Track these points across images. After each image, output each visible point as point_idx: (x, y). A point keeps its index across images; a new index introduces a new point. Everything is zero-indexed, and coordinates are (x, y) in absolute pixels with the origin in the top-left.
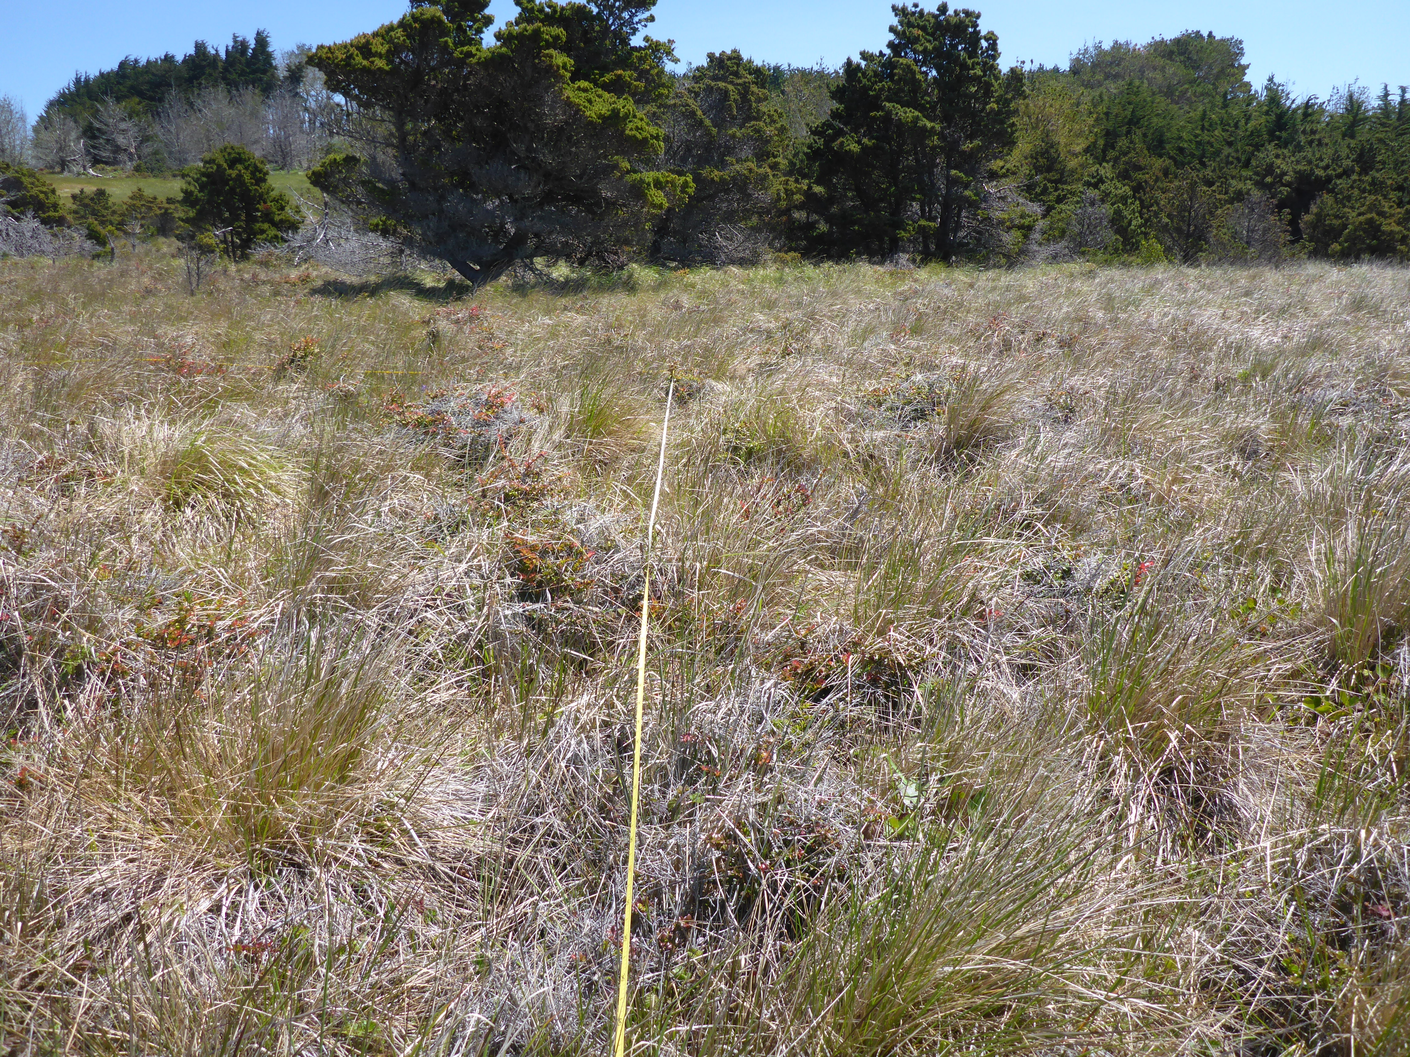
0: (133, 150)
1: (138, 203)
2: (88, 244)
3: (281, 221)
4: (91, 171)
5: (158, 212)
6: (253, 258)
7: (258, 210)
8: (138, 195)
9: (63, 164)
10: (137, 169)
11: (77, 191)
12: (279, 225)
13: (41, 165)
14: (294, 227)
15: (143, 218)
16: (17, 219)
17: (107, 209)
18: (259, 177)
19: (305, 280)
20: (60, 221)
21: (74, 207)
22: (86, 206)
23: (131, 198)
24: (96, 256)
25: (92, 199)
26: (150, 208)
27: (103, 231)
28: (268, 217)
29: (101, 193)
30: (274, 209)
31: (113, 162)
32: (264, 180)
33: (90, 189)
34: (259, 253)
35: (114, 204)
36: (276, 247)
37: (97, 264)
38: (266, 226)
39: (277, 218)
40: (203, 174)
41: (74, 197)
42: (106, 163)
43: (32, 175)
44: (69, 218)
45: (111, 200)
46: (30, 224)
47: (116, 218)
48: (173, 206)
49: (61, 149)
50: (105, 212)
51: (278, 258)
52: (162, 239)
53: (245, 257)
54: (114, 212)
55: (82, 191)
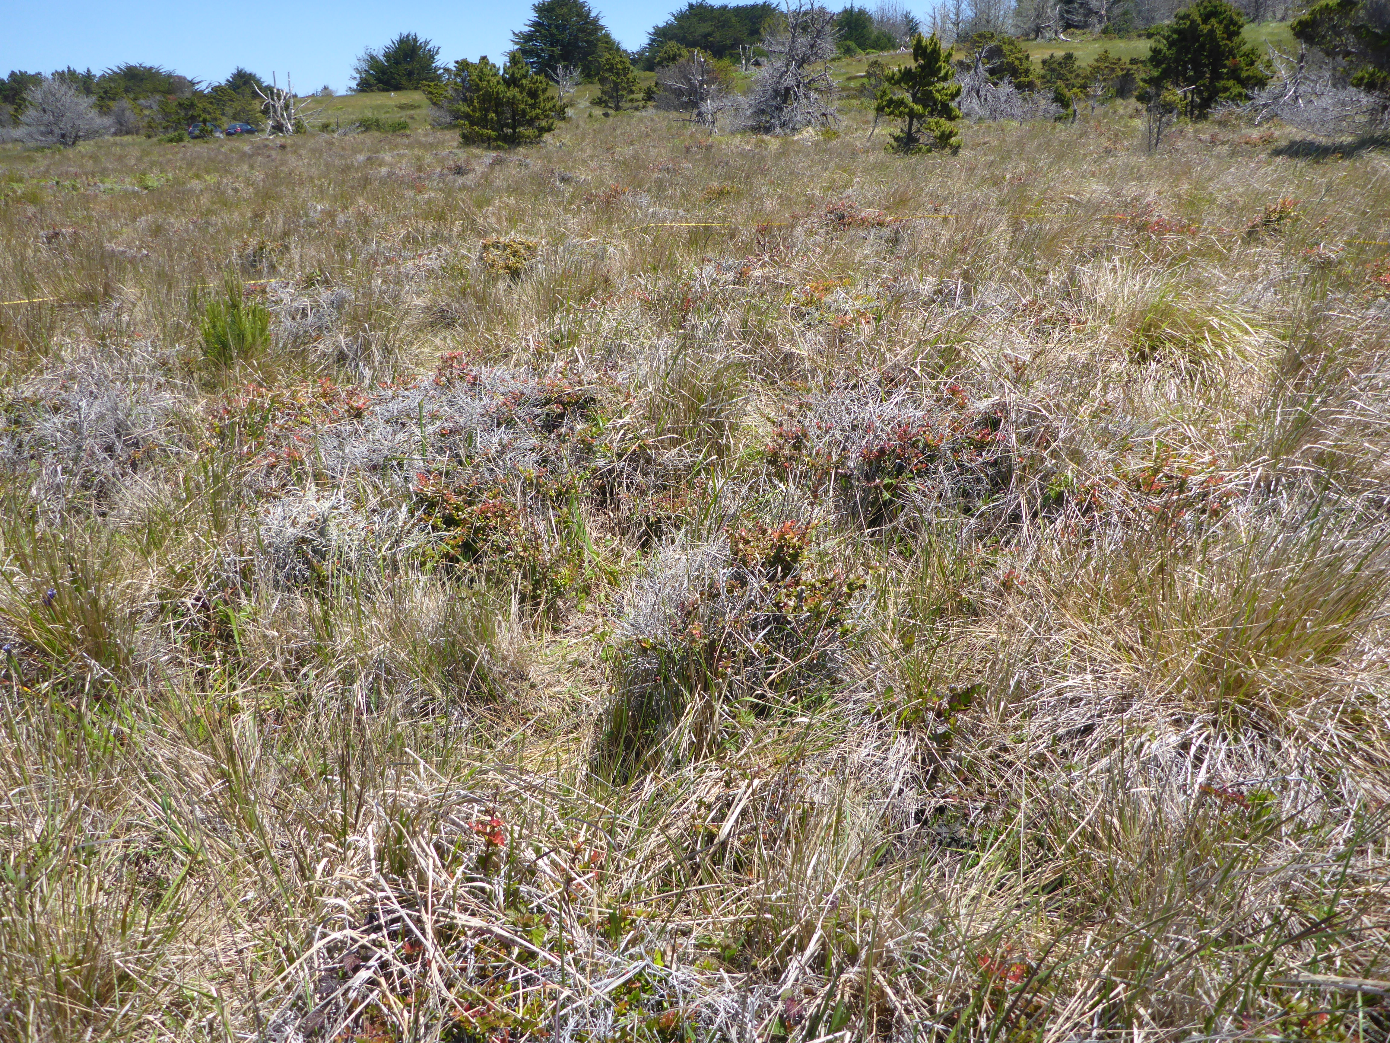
0: (1104, 12)
1: (1103, 65)
2: (1053, 107)
3: (1249, 78)
4: (1062, 36)
5: (1120, 73)
6: (1211, 118)
7: (1225, 67)
8: (1104, 57)
9: (1038, 31)
10: (1105, 31)
11: (1047, 56)
12: (1244, 83)
13: (1019, 34)
14: (1261, 83)
15: (1105, 80)
16: (995, 84)
17: (1071, 72)
18: (1232, 29)
19: (1267, 140)
20: (1030, 86)
21: (1042, 72)
22: (1053, 70)
23: (1097, 61)
24: (1059, 119)
25: (1060, 64)
26: (1113, 70)
27: (1068, 94)
28: (1234, 74)
29: (1069, 57)
30: (1243, 65)
31: (1083, 26)
32: (1237, 33)
33: (1059, 54)
34: (1218, 112)
35: (1079, 67)
36: (1238, 105)
37: (1060, 126)
38: (1231, 83)
39: (1244, 75)
40: (1175, 31)
41: (1044, 62)
42: (1077, 27)
43: (1011, 43)
44: (1038, 82)
45: (1077, 63)
46: (1005, 88)
47: (1080, 81)
48: (1135, 67)
49: (1038, 16)
50: (1069, 76)
51: (1239, 117)
52: (1119, 101)
53: (1203, 116)
54: (1078, 76)
55: (1052, 56)
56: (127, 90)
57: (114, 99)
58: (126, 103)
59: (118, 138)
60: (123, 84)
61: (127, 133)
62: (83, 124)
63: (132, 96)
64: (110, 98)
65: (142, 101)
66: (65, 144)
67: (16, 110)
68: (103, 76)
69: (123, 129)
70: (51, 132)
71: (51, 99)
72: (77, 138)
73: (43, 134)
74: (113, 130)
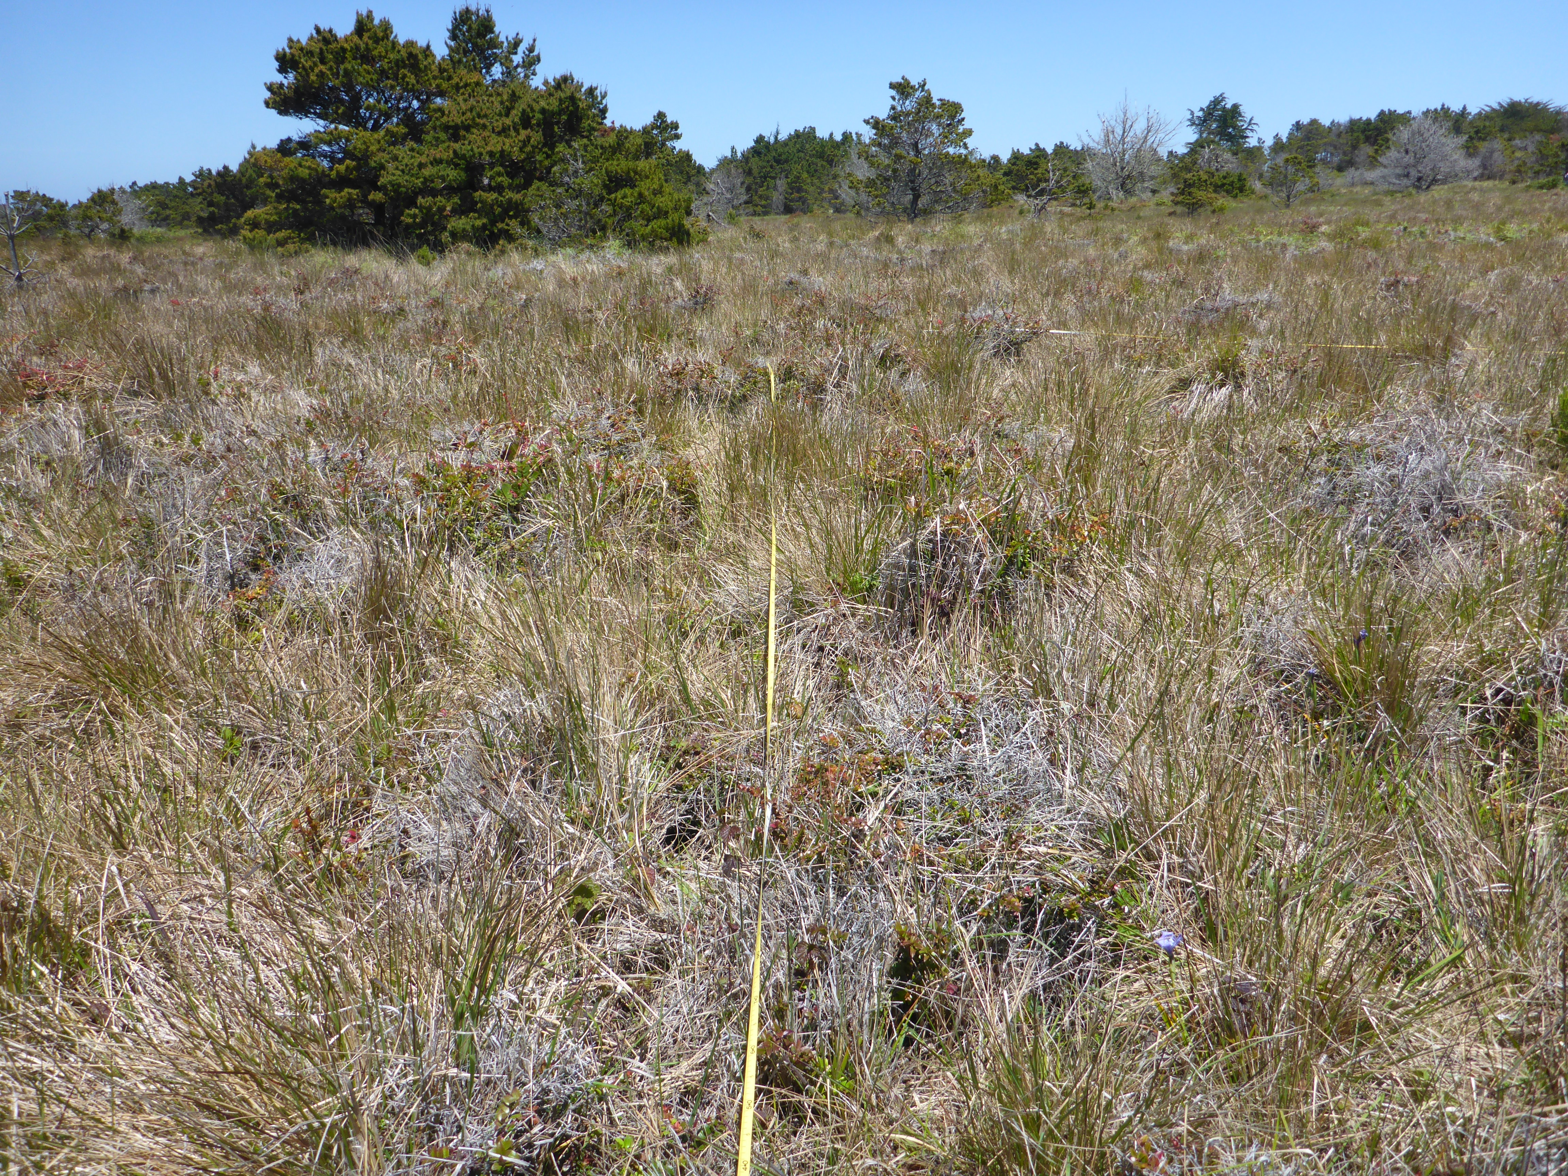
56: (1502, 130)
57: (1484, 140)
58: (1498, 144)
59: (1477, 183)
60: (1499, 123)
61: (1489, 178)
62: (1444, 168)
63: (1506, 136)
64: (1480, 139)
65: (1517, 142)
66: (1418, 188)
67: (1376, 151)
68: (1480, 113)
69: (1487, 173)
70: (1407, 175)
71: (1418, 138)
72: (1435, 181)
73: (1398, 176)
74: (1476, 174)
